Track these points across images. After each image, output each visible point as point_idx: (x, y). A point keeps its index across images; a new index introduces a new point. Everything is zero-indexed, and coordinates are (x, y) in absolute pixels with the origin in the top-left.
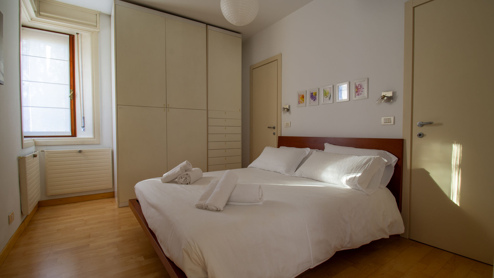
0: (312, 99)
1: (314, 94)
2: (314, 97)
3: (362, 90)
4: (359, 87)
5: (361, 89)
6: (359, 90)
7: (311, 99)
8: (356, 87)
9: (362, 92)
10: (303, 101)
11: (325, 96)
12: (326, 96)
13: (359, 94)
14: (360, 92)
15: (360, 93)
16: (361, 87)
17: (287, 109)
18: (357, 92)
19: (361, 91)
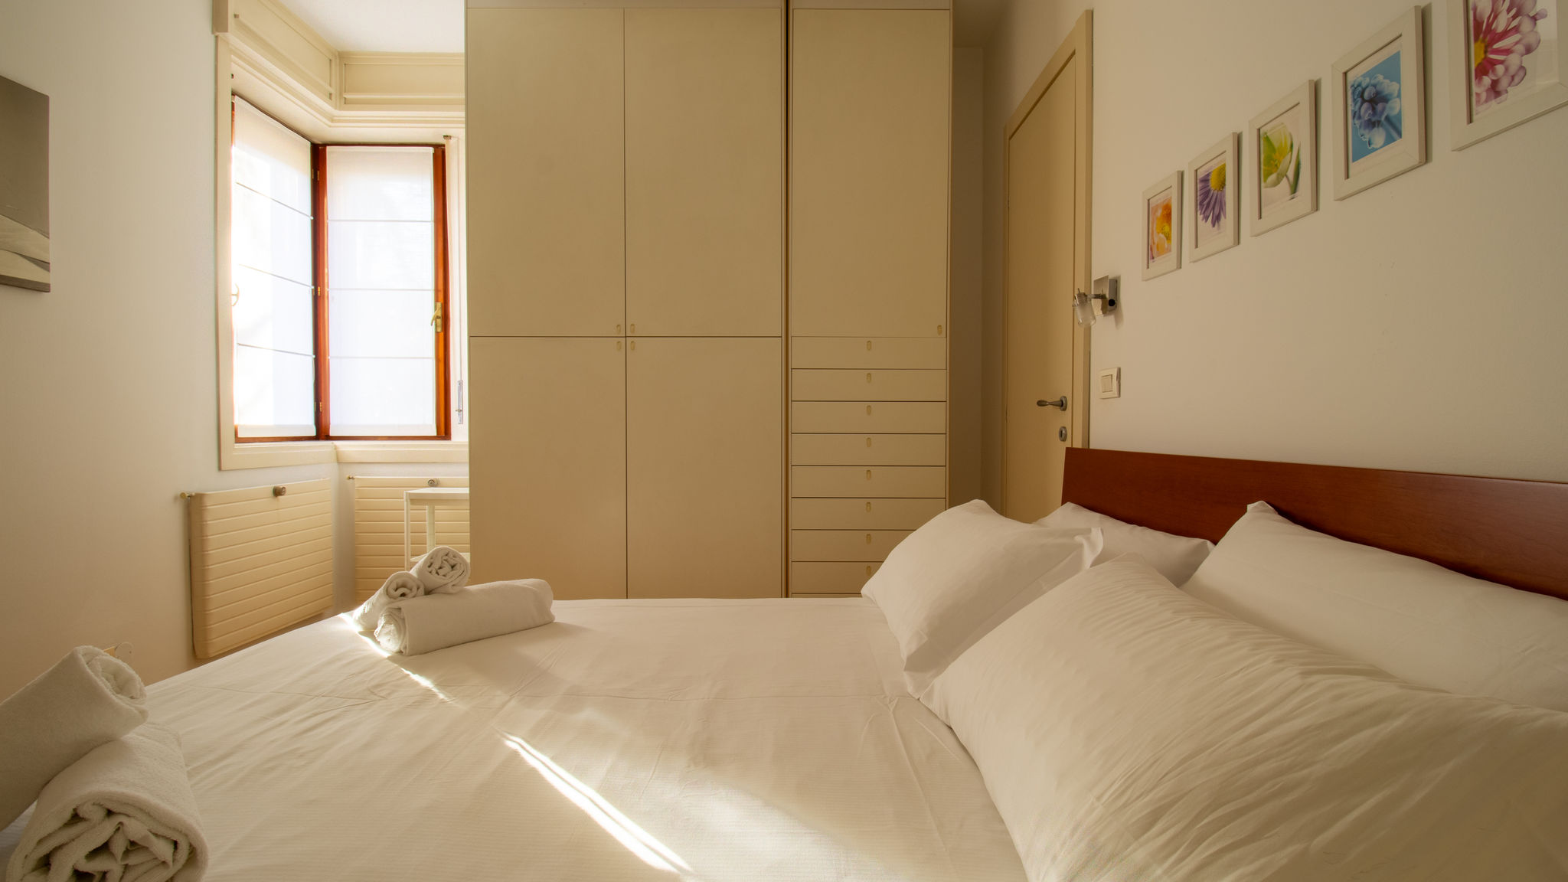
0: (1207, 213)
1: (1213, 183)
2: (1214, 198)
3: (1531, 39)
4: (1501, 25)
5: (1516, 29)
6: (1498, 52)
7: (1200, 217)
8: (1478, 24)
9: (1529, 50)
10: (1168, 238)
11: (1271, 174)
12: (1273, 177)
13: (1504, 83)
14: (1513, 60)
15: (1513, 69)
16: (1514, 17)
17: (1102, 297)
18: (1485, 68)
19: (1520, 48)
